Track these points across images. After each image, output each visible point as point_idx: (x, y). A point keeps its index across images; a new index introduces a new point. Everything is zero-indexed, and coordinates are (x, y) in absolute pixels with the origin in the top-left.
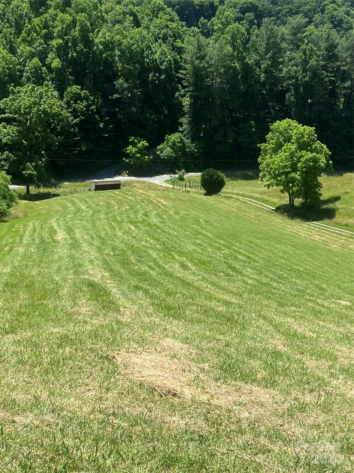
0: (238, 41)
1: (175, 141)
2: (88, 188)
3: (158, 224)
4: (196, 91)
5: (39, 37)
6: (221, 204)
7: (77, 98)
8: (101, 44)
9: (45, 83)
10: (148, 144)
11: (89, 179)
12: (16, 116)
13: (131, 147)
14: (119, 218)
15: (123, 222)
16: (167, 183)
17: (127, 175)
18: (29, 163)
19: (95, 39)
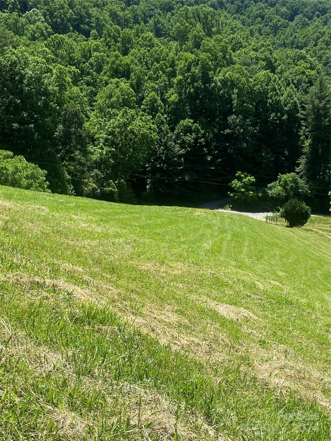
1: (287, 180)
5: (164, 75)
7: (188, 130)
8: (220, 82)
9: (157, 115)
10: (254, 180)
12: (110, 137)
13: (236, 181)
17: (230, 209)
18: (112, 181)
19: (214, 77)
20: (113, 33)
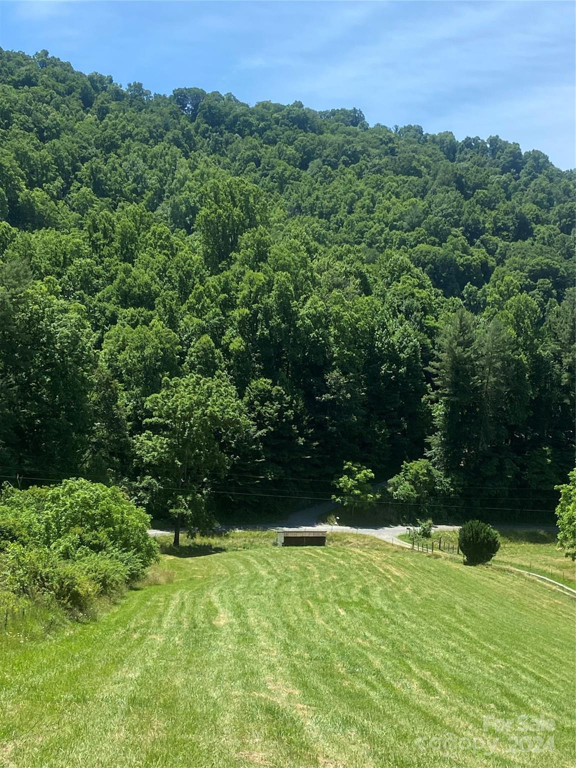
0: (526, 321)
1: (418, 473)
2: (272, 541)
3: (385, 609)
4: (454, 395)
5: (213, 304)
6: (491, 580)
7: (265, 397)
8: (308, 318)
9: (217, 373)
10: (373, 475)
11: (274, 527)
12: (169, 422)
13: (345, 478)
14: (320, 595)
15: (327, 601)
16: (402, 540)
17: (336, 523)
18: (181, 496)
19: (300, 310)
20: (104, 224)
